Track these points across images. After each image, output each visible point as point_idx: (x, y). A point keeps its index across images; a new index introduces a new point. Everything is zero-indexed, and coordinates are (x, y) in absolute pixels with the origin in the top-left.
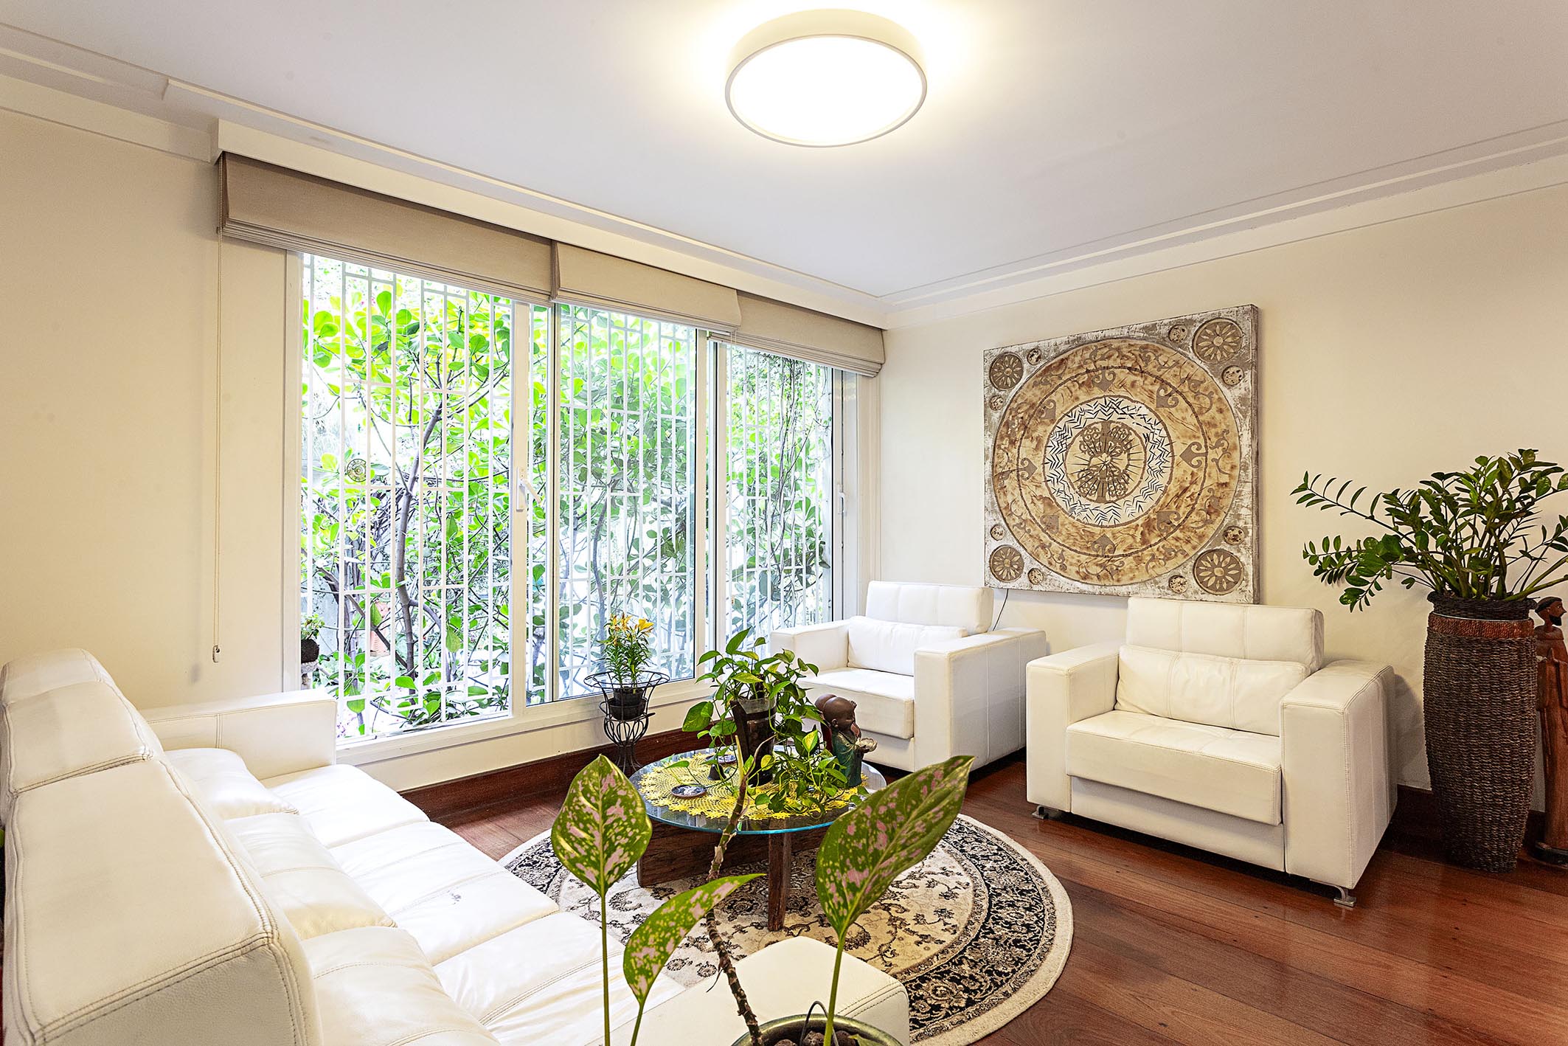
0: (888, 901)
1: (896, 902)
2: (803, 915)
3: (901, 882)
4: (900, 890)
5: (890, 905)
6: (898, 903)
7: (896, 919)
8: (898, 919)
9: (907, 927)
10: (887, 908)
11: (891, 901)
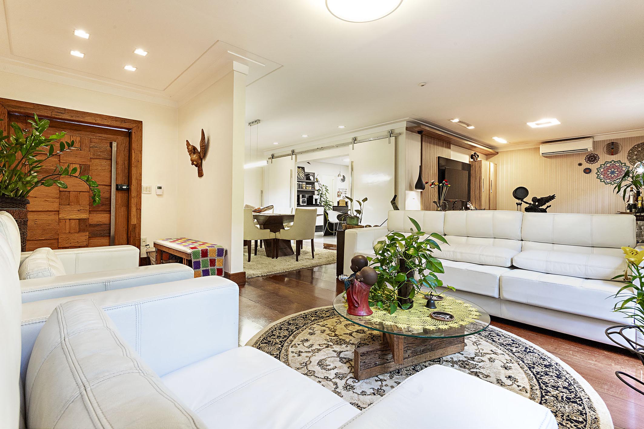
0: (334, 338)
1: (331, 338)
2: (372, 334)
3: (326, 347)
4: (328, 343)
5: (334, 336)
6: (330, 337)
7: (333, 331)
8: (332, 331)
9: (329, 329)
10: (336, 335)
11: (333, 338)
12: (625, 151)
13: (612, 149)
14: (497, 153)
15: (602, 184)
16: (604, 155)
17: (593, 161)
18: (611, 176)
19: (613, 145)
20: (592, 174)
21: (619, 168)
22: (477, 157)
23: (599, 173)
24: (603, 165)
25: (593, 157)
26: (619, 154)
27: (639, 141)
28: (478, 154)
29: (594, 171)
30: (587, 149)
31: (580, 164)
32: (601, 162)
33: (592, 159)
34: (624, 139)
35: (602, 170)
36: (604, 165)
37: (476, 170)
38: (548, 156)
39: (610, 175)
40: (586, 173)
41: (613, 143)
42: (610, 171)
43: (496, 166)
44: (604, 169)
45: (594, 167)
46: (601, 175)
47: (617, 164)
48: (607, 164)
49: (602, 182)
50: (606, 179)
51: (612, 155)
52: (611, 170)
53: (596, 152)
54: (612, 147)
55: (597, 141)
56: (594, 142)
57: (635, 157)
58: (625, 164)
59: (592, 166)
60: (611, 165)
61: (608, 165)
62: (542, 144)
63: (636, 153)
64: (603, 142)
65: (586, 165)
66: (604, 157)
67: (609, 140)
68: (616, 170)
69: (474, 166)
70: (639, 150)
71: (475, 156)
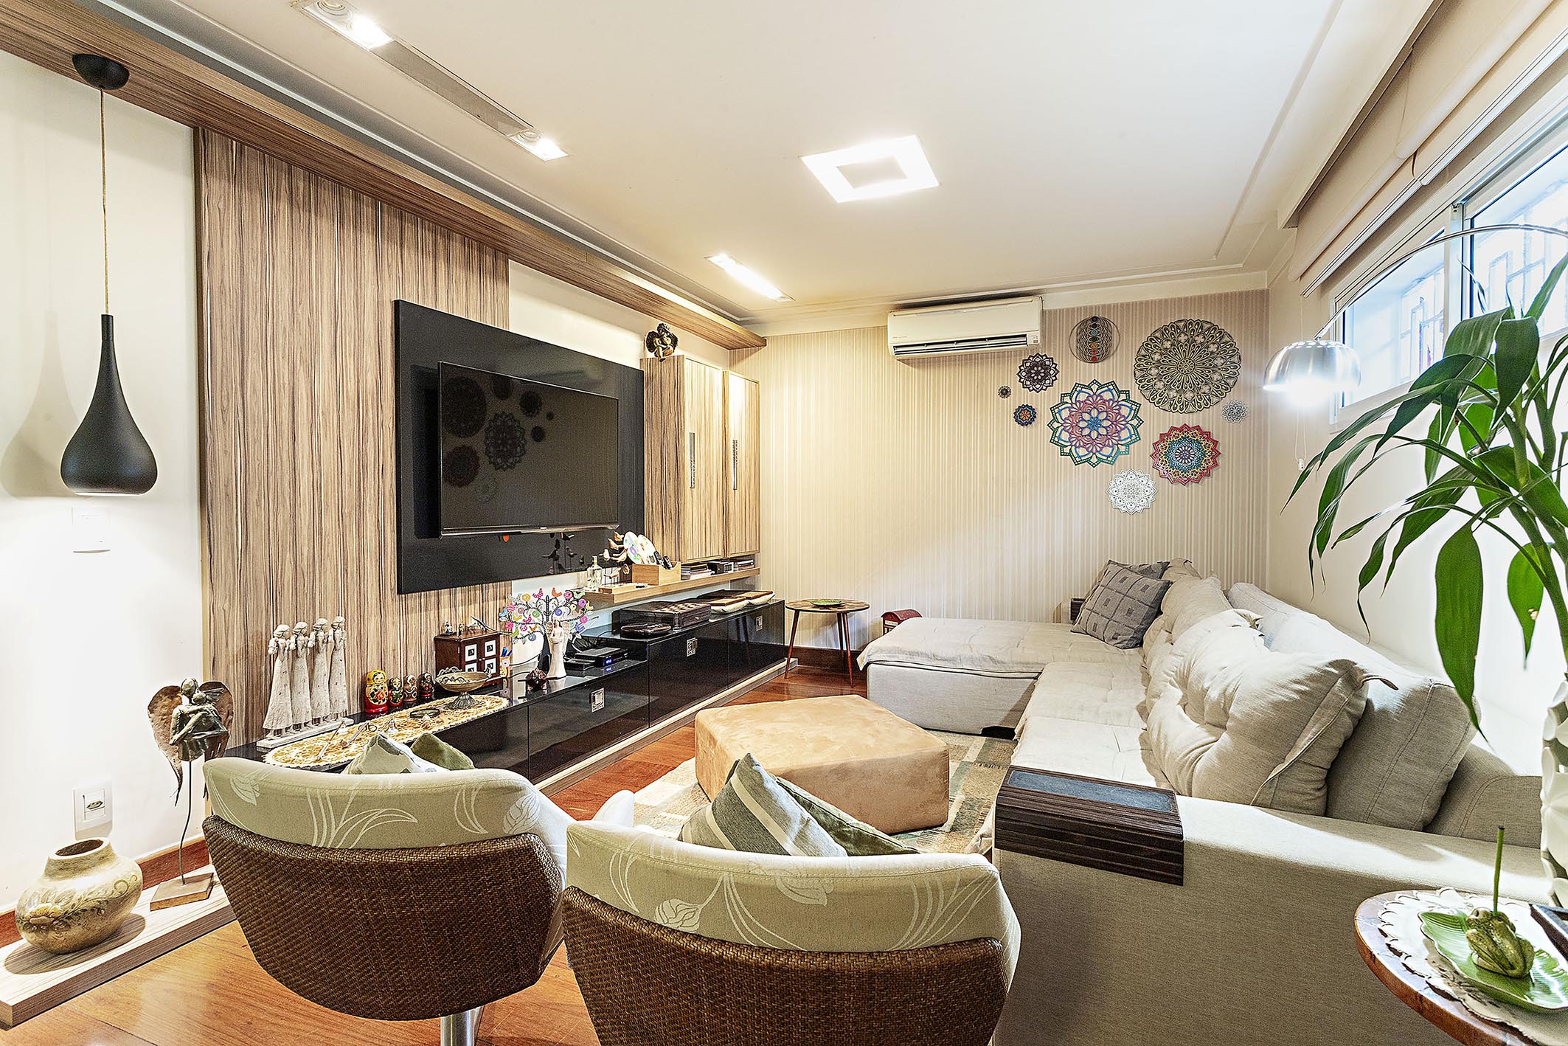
12: (1127, 346)
13: (1094, 339)
14: (763, 342)
15: (1065, 460)
16: (1072, 362)
17: (1041, 381)
18: (1089, 435)
19: (1095, 326)
20: (1036, 426)
21: (1111, 408)
22: (669, 341)
23: (1056, 425)
24: (1066, 394)
25: (1041, 365)
26: (1111, 358)
27: (1166, 317)
28: (672, 330)
29: (1044, 416)
30: (1025, 336)
31: (1005, 392)
32: (1062, 384)
33: (1038, 373)
34: (1125, 307)
35: (1065, 414)
36: (1071, 395)
37: (666, 396)
38: (914, 356)
39: (1086, 432)
40: (1022, 425)
41: (1095, 319)
42: (1086, 417)
43: (758, 390)
44: (1071, 412)
45: (1043, 401)
46: (1063, 429)
47: (1107, 396)
48: (1080, 391)
49: (1065, 455)
50: (1075, 445)
51: (1094, 360)
52: (1090, 414)
53: (1050, 350)
54: (1094, 332)
55: (1050, 311)
56: (1043, 312)
57: (1154, 371)
58: (1127, 393)
59: (1037, 397)
60: (1090, 395)
61: (1082, 397)
62: (895, 313)
63: (1157, 357)
64: (1068, 315)
65: (1022, 396)
66: (1072, 365)
67: (1085, 308)
68: (1104, 415)
69: (656, 381)
70: (1165, 346)
71: (661, 337)
